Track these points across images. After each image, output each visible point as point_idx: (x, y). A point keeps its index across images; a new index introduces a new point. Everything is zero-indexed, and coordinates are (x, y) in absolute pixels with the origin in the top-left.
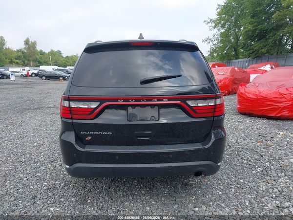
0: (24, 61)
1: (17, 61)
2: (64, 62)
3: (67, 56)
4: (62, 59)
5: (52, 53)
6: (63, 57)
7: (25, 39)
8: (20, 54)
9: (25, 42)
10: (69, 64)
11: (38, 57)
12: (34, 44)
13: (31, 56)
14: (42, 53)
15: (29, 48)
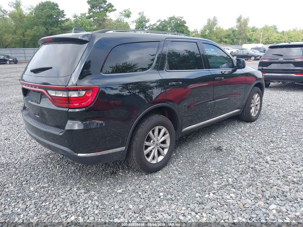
0: (232, 40)
1: (226, 40)
2: (277, 38)
3: (283, 32)
4: (275, 35)
5: (266, 29)
6: (277, 32)
7: (238, 17)
8: (230, 32)
9: (237, 19)
10: (283, 40)
11: (248, 34)
12: (246, 21)
13: (241, 34)
14: (254, 30)
15: (240, 26)
